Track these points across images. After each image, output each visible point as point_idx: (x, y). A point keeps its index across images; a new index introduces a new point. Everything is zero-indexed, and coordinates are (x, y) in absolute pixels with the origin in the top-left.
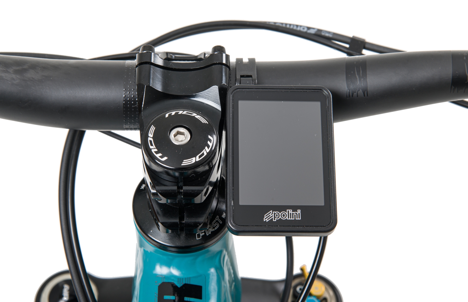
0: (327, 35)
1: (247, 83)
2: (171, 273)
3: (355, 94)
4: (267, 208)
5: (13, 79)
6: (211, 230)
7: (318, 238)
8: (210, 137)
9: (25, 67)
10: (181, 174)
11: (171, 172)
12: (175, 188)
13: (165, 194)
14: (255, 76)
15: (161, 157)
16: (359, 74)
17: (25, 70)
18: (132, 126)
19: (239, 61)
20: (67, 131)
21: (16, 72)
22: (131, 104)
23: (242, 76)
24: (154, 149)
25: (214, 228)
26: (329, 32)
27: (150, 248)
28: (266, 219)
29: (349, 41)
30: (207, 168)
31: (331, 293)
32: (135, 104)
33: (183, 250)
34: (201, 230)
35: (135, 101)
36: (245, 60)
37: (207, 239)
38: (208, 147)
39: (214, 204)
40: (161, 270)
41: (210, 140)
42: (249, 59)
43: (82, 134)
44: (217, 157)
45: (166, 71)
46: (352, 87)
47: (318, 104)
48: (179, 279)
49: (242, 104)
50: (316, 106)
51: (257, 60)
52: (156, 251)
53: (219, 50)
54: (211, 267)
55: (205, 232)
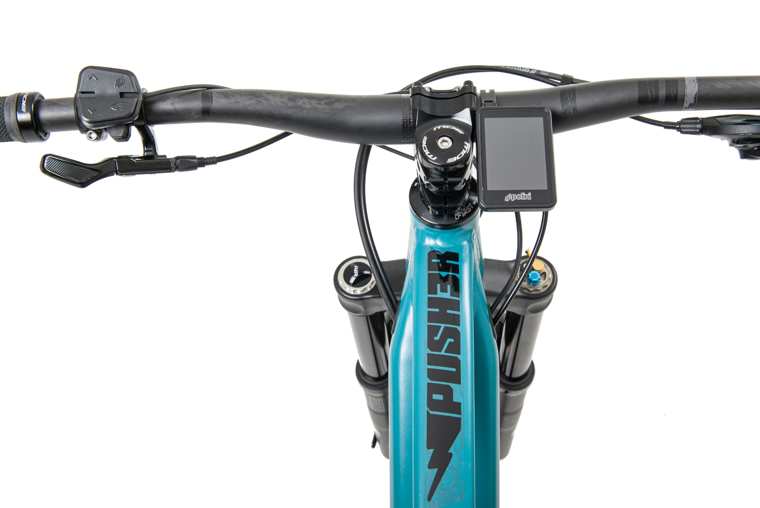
0: (544, 74)
1: (489, 106)
2: (436, 244)
3: (568, 112)
4: (507, 192)
5: (324, 109)
6: (466, 213)
7: (542, 212)
8: (465, 143)
9: (332, 100)
10: (446, 169)
11: (439, 168)
12: (442, 180)
13: (435, 184)
14: (495, 101)
15: (433, 157)
16: (570, 97)
17: (333, 103)
18: (408, 141)
19: (483, 92)
20: (358, 146)
21: (326, 104)
22: (407, 124)
23: (485, 102)
24: (427, 152)
25: (467, 211)
26: (546, 72)
27: (422, 227)
28: (506, 200)
29: (561, 78)
30: (463, 166)
31: (549, 269)
32: (410, 124)
33: (445, 227)
34: (459, 211)
35: (410, 122)
36: (487, 91)
37: (462, 219)
38: (465, 149)
39: (467, 196)
40: (429, 242)
41: (466, 145)
42: (490, 90)
43: (370, 148)
44: (471, 159)
45: (432, 100)
46: (565, 107)
47: (541, 120)
48: (442, 249)
49: (487, 121)
50: (540, 121)
51: (496, 91)
52: (427, 229)
53: (469, 83)
54: (464, 240)
55: (461, 214)
